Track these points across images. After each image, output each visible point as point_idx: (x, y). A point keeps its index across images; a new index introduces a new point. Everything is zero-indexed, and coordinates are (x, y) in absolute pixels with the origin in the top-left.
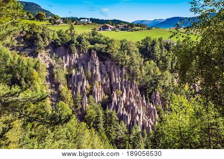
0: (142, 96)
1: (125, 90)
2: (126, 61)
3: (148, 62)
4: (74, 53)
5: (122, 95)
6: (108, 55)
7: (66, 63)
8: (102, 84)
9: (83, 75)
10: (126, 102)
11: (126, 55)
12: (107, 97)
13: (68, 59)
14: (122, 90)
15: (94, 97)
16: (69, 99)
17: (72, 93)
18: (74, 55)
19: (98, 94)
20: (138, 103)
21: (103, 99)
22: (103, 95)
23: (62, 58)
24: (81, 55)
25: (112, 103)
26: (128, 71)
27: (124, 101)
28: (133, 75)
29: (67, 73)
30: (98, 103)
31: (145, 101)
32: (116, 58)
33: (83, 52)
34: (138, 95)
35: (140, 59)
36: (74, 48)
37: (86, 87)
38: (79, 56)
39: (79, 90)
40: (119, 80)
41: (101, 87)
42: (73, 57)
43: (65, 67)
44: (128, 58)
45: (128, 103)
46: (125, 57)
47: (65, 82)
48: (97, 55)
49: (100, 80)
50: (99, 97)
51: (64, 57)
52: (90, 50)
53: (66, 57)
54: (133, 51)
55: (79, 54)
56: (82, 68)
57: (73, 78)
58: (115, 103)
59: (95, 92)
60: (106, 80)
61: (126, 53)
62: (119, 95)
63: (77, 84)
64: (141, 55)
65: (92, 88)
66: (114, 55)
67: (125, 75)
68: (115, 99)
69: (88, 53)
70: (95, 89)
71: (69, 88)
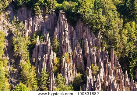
0: (124, 72)
1: (102, 64)
2: (101, 23)
3: (128, 24)
4: (38, 15)
5: (99, 72)
6: (79, 16)
7: (28, 29)
8: (73, 57)
9: (49, 45)
10: (105, 82)
11: (101, 15)
12: (79, 75)
13: (31, 24)
14: (98, 64)
15: (64, 76)
16: (33, 80)
17: (36, 71)
18: (39, 17)
19: (69, 72)
20: (119, 82)
21: (75, 79)
22: (74, 72)
23: (24, 23)
24: (46, 17)
25: (86, 83)
26: (105, 36)
27: (101, 80)
28: (111, 43)
29: (30, 43)
30: (69, 84)
31: (128, 80)
32: (90, 19)
33: (49, 14)
34: (119, 71)
35: (118, 19)
36: (38, 9)
37: (53, 61)
38: (44, 19)
39: (45, 67)
40: (94, 51)
41: (71, 60)
42: (37, 20)
43: (27, 34)
44: (104, 19)
45: (107, 82)
46: (100, 18)
47: (28, 55)
48: (66, 17)
49: (70, 51)
50: (69, 75)
51: (26, 21)
52: (57, 10)
53: (28, 21)
54: (109, 10)
55: (44, 16)
56: (48, 36)
57: (36, 49)
58: (90, 84)
59: (64, 68)
60: (78, 51)
61: (101, 13)
62: (95, 72)
63: (42, 57)
64: (119, 15)
65: (61, 62)
66: (87, 16)
67: (102, 43)
68: (90, 77)
69: (55, 15)
70: (65, 65)
71: (33, 64)
